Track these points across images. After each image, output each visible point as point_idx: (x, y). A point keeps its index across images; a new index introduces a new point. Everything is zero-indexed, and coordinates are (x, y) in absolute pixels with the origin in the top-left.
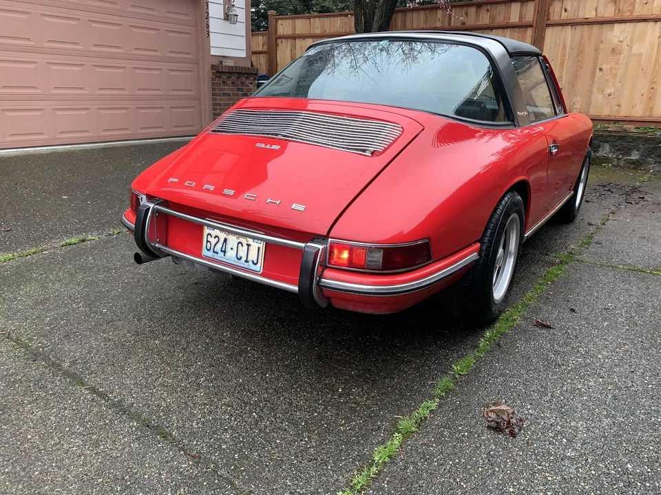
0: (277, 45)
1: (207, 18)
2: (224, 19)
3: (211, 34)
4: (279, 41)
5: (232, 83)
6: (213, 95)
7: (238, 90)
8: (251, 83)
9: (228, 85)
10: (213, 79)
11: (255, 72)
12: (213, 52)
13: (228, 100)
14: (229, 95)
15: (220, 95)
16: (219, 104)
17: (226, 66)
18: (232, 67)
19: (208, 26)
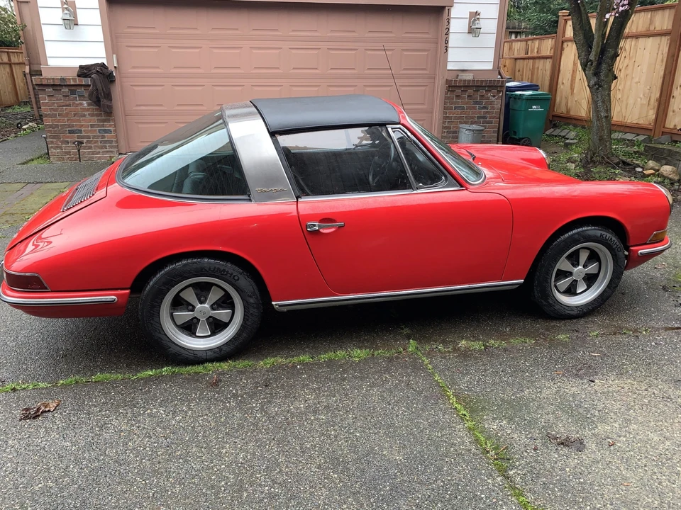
0: (562, 49)
1: (447, 34)
2: (469, 33)
3: (449, 50)
4: (565, 44)
5: (468, 96)
6: (445, 108)
7: (476, 103)
8: (494, 96)
9: (464, 98)
10: (446, 93)
11: (500, 84)
12: (450, 67)
13: (461, 113)
14: (463, 108)
15: (451, 108)
16: (450, 118)
17: (460, 81)
18: (469, 81)
19: (447, 42)
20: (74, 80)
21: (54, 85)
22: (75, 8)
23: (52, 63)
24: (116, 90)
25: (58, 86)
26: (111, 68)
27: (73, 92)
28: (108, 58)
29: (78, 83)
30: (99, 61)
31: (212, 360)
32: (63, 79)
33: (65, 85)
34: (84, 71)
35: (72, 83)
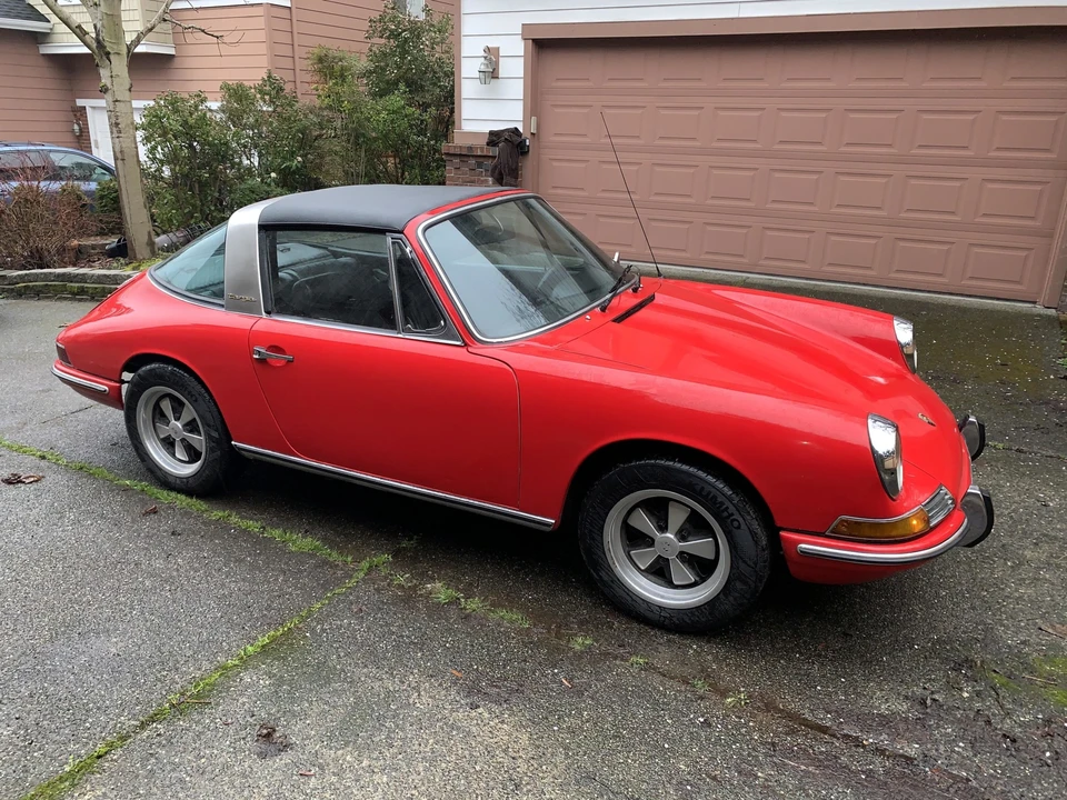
20: (482, 149)
21: (461, 155)
22: (498, 56)
23: (467, 127)
24: (528, 166)
25: (465, 156)
26: (526, 135)
27: (480, 165)
28: (526, 121)
29: (485, 154)
30: (511, 126)
31: (179, 491)
32: (470, 148)
33: (473, 156)
34: (495, 138)
35: (479, 153)
